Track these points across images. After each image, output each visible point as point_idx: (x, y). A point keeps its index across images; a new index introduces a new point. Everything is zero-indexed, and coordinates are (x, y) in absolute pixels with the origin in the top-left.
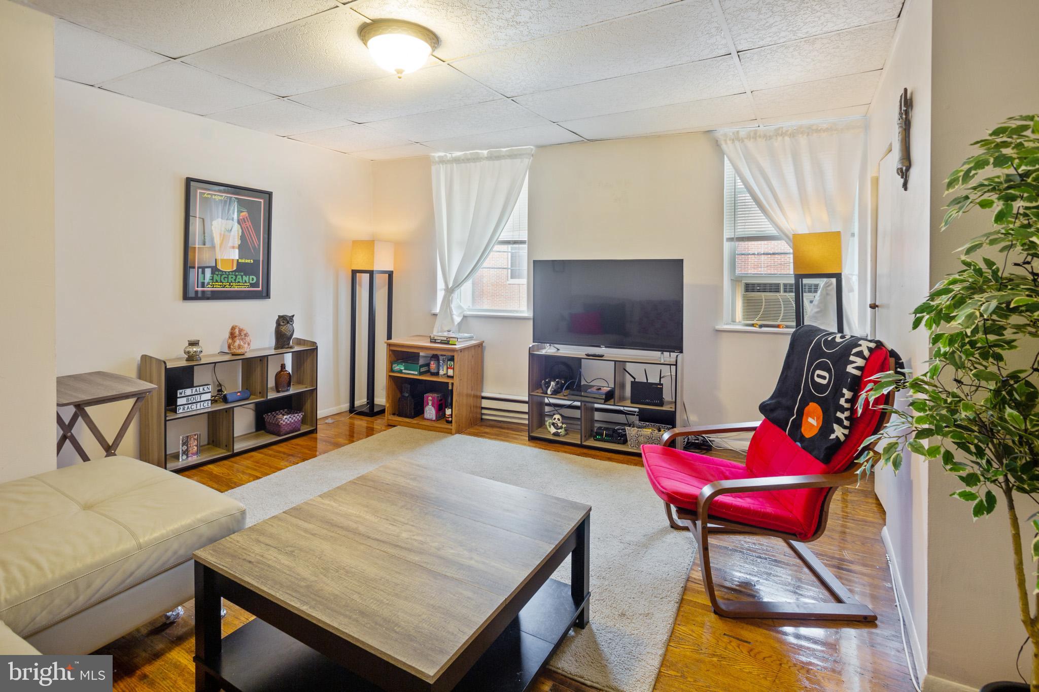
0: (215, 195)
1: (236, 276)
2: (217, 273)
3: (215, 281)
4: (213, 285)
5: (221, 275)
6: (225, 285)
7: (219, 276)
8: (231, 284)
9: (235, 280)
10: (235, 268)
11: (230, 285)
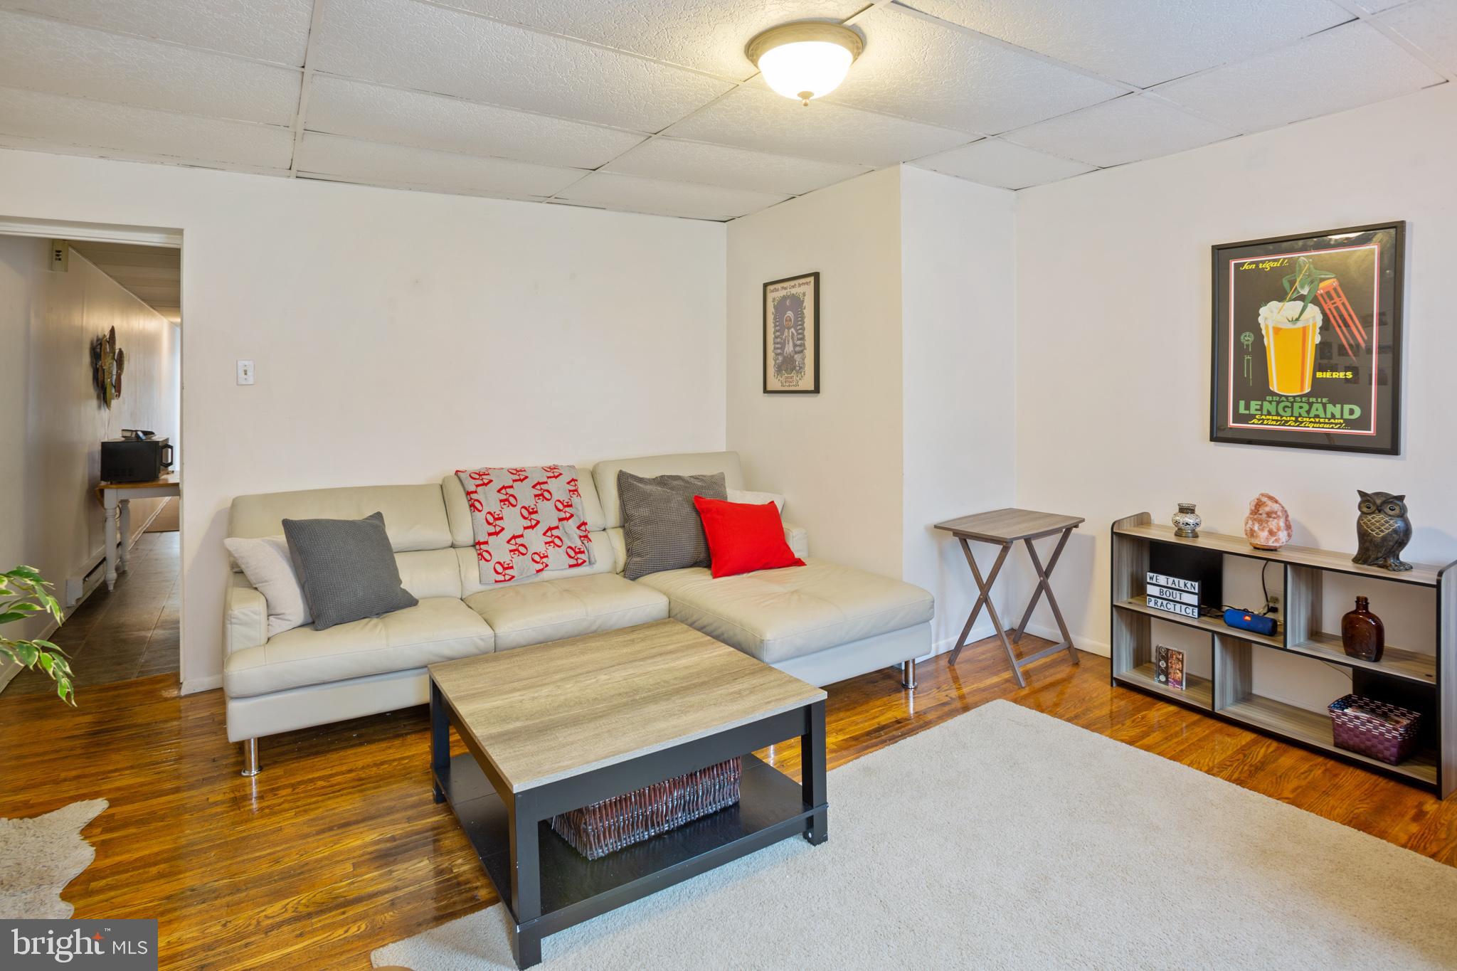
0: (1263, 262)
1: (1311, 405)
2: (1269, 398)
3: (1265, 412)
4: (1263, 420)
5: (1278, 403)
6: (1287, 422)
7: (1274, 404)
8: (1300, 419)
9: (1308, 412)
10: (1307, 390)
11: (1296, 421)
